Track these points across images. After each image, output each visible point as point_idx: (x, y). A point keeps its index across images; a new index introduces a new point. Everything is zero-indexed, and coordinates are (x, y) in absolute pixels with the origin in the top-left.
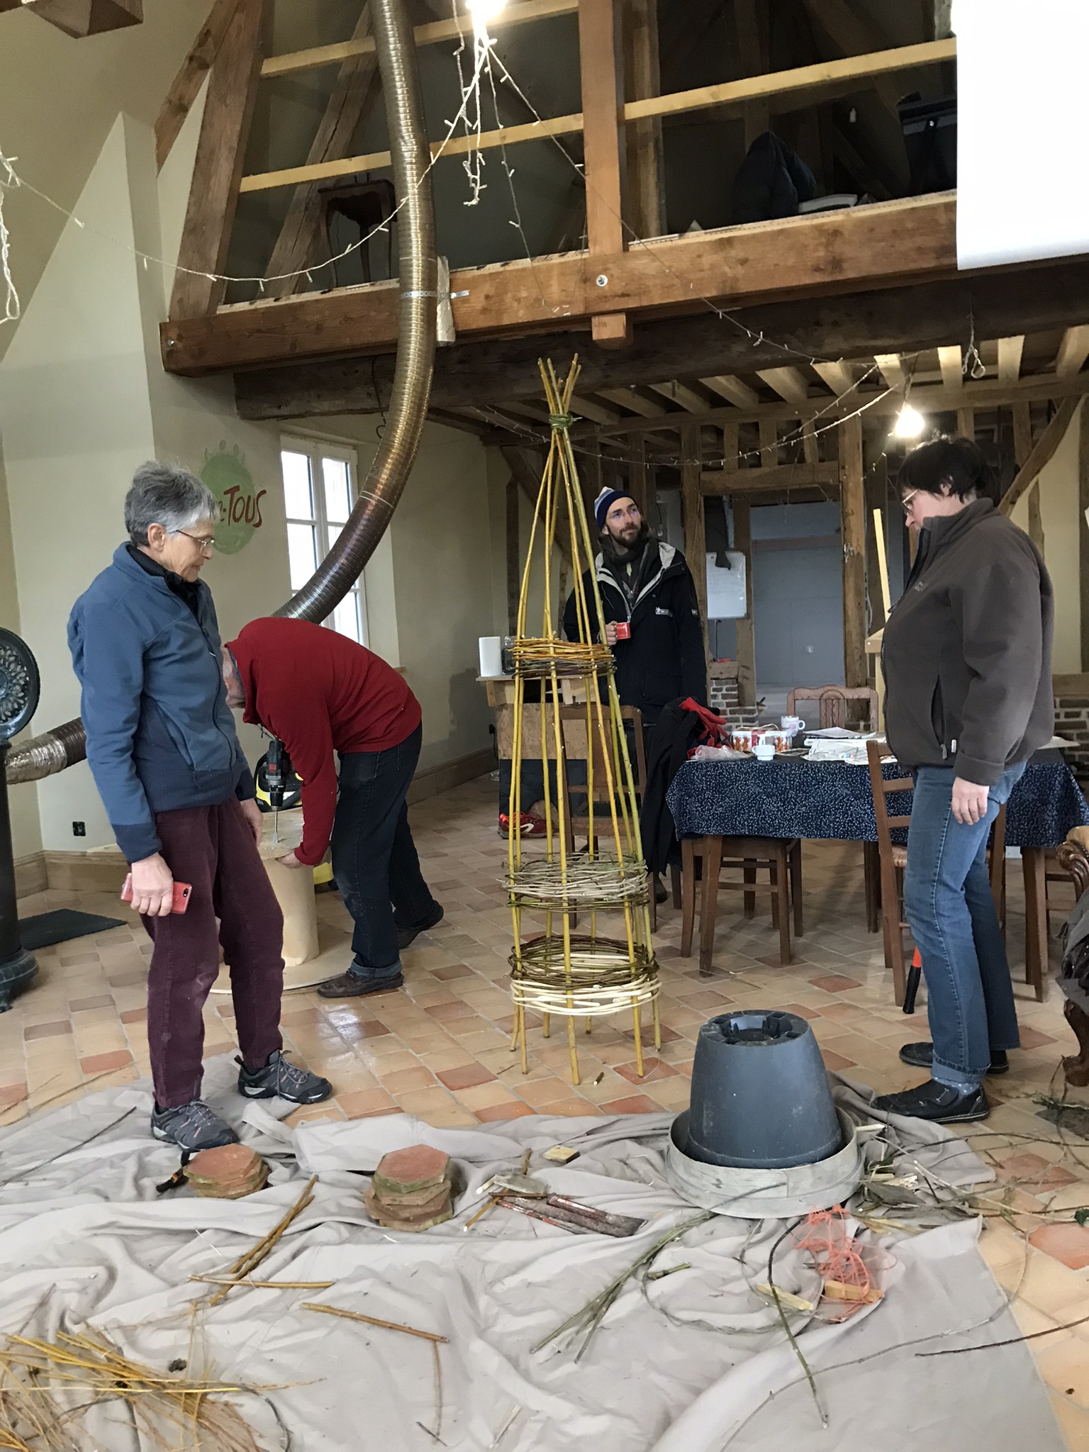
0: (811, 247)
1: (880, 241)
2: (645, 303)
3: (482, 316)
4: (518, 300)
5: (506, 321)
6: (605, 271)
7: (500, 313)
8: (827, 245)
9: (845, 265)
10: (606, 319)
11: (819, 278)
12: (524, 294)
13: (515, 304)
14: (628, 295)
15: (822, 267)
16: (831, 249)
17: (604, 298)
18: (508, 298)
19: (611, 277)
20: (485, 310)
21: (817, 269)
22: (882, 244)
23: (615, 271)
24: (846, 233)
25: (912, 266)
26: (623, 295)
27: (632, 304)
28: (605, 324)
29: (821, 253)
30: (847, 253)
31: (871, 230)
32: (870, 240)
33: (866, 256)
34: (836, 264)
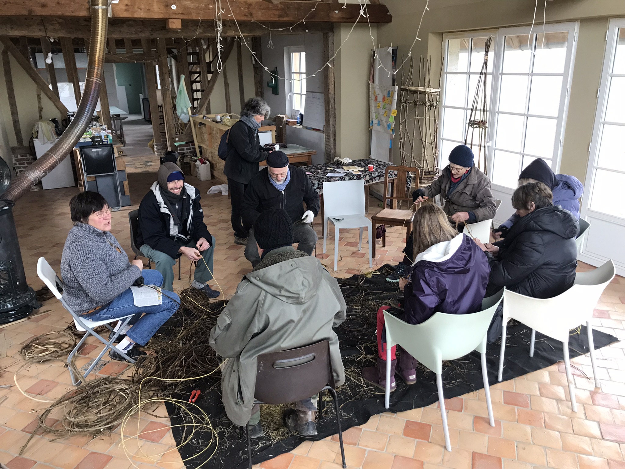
1: (264, 9)
2: (190, 18)
3: (125, 13)
4: (141, 9)
5: (136, 16)
6: (174, 4)
7: (133, 12)
8: (248, 9)
9: (254, 15)
10: (175, 20)
11: (246, 18)
12: (143, 7)
13: (139, 10)
14: (184, 14)
17: (175, 13)
18: (136, 8)
19: (177, 6)
20: (126, 10)
21: (245, 15)
22: (264, 11)
23: (178, 4)
24: (253, 5)
25: (272, 19)
26: (182, 14)
27: (185, 17)
28: (174, 23)
29: (247, 11)
30: (254, 11)
31: (261, 6)
32: (260, 9)
33: (259, 13)
34: (251, 15)
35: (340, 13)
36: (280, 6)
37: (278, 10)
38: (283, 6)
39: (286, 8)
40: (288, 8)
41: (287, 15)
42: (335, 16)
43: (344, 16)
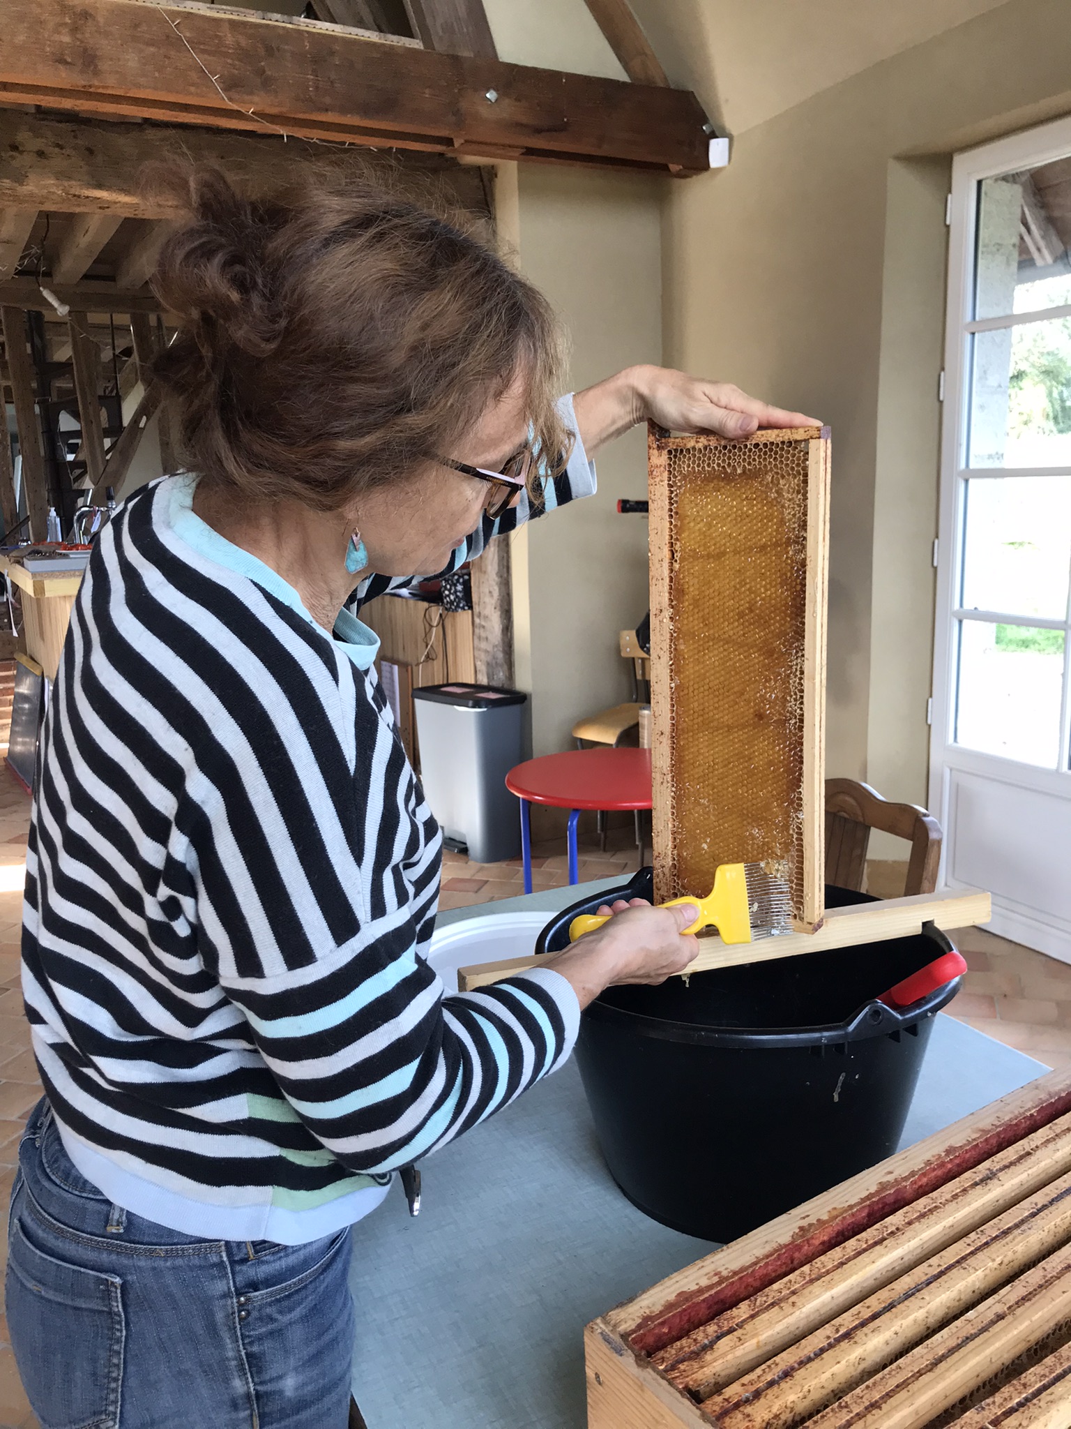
0: (51, 25)
1: (150, 43)
8: (74, 30)
9: (104, 66)
15: (69, 60)
16: (79, 36)
21: (60, 60)
22: (152, 49)
24: (101, 20)
29: (66, 39)
30: (105, 46)
31: (136, 26)
32: (135, 39)
33: (131, 60)
34: (89, 60)
35: (507, 101)
36: (229, 39)
37: (226, 55)
38: (243, 42)
39: (262, 52)
40: (270, 51)
41: (267, 83)
42: (484, 112)
43: (524, 119)
